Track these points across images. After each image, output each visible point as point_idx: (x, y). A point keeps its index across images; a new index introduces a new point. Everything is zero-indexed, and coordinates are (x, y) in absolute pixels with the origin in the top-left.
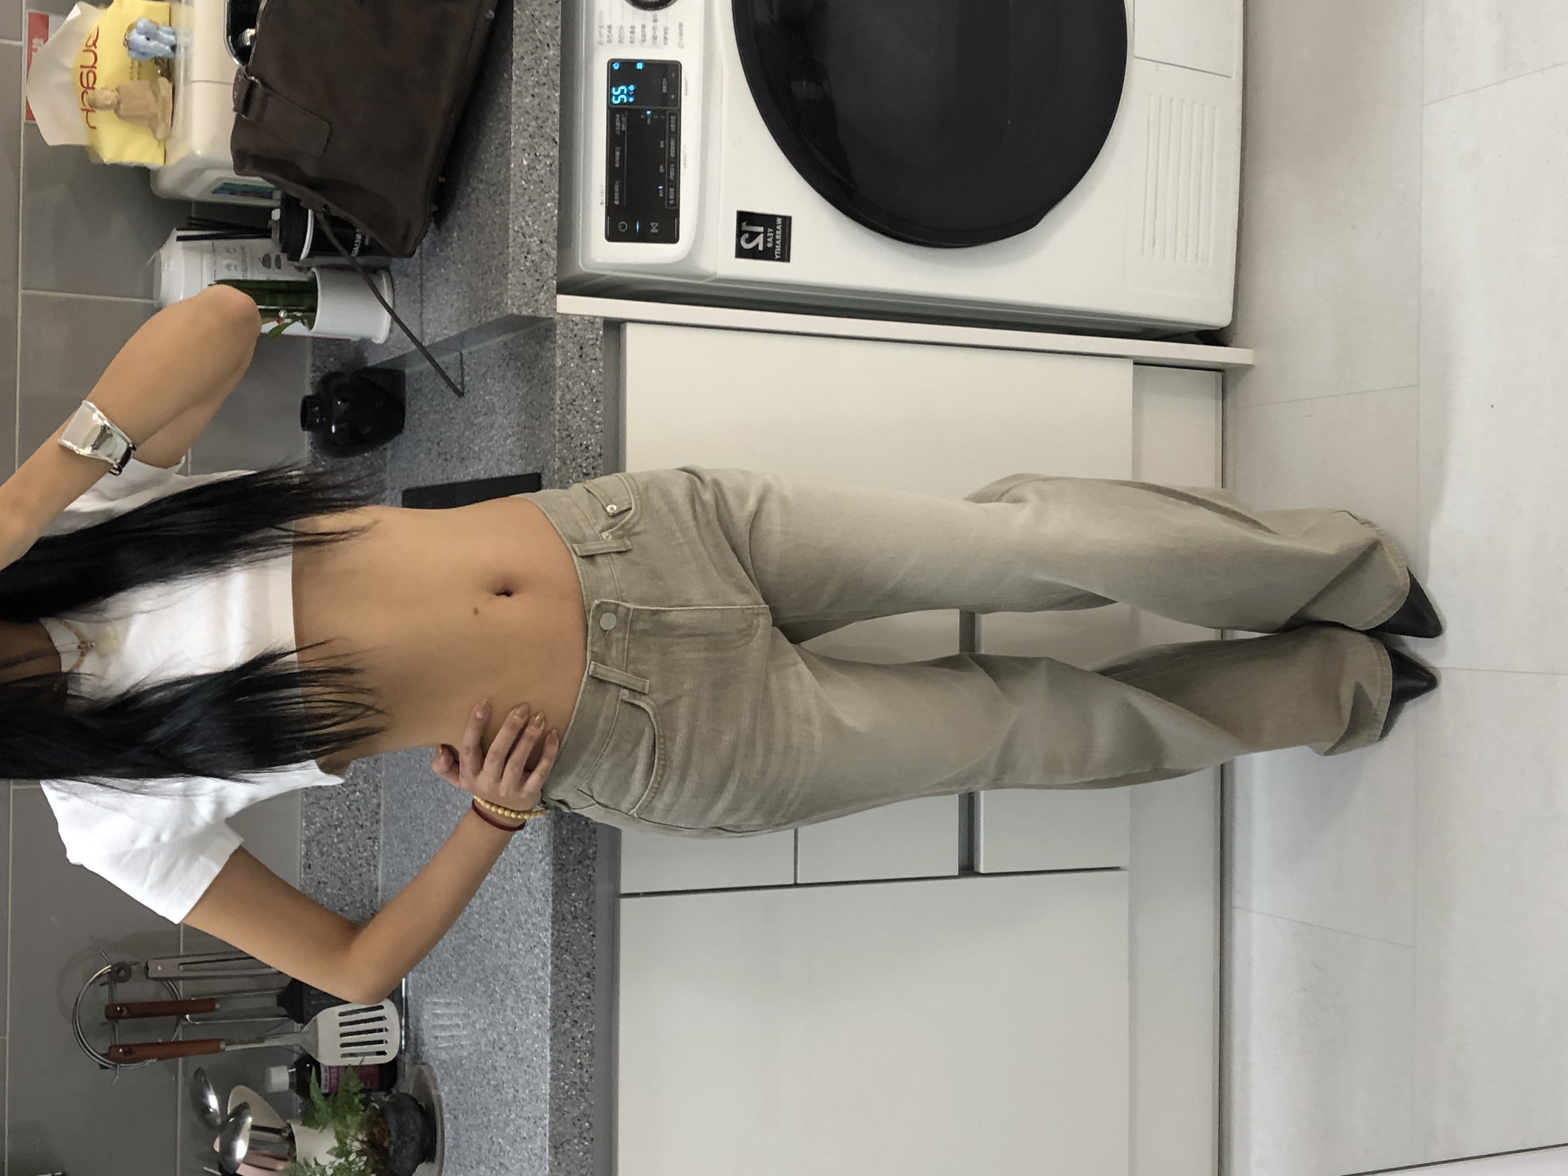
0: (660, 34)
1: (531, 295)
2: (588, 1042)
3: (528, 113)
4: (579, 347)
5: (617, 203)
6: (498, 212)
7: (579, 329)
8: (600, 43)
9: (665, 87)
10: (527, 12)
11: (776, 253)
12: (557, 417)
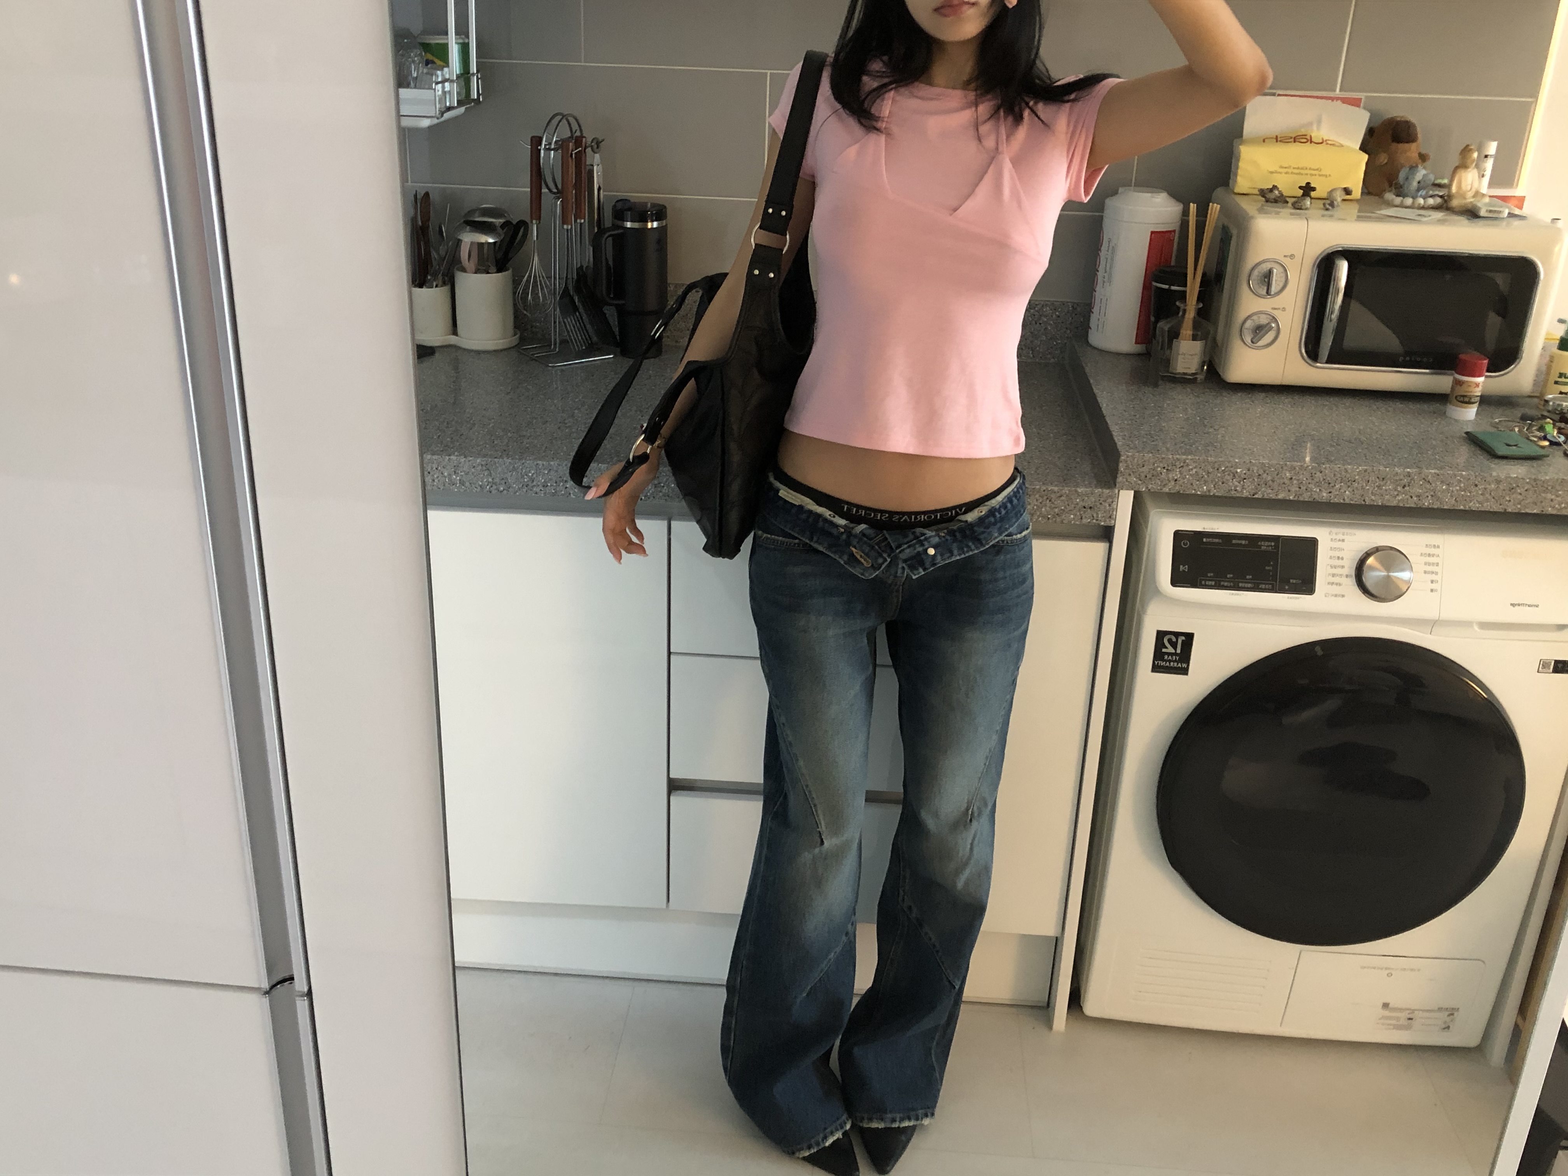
0: (1336, 580)
1: (1134, 470)
2: (563, 492)
3: (1277, 475)
4: (1092, 506)
5: (1204, 540)
6: (1200, 448)
7: (1105, 506)
8: (1330, 534)
9: (1294, 581)
10: (1357, 477)
11: (1160, 662)
12: (1038, 487)
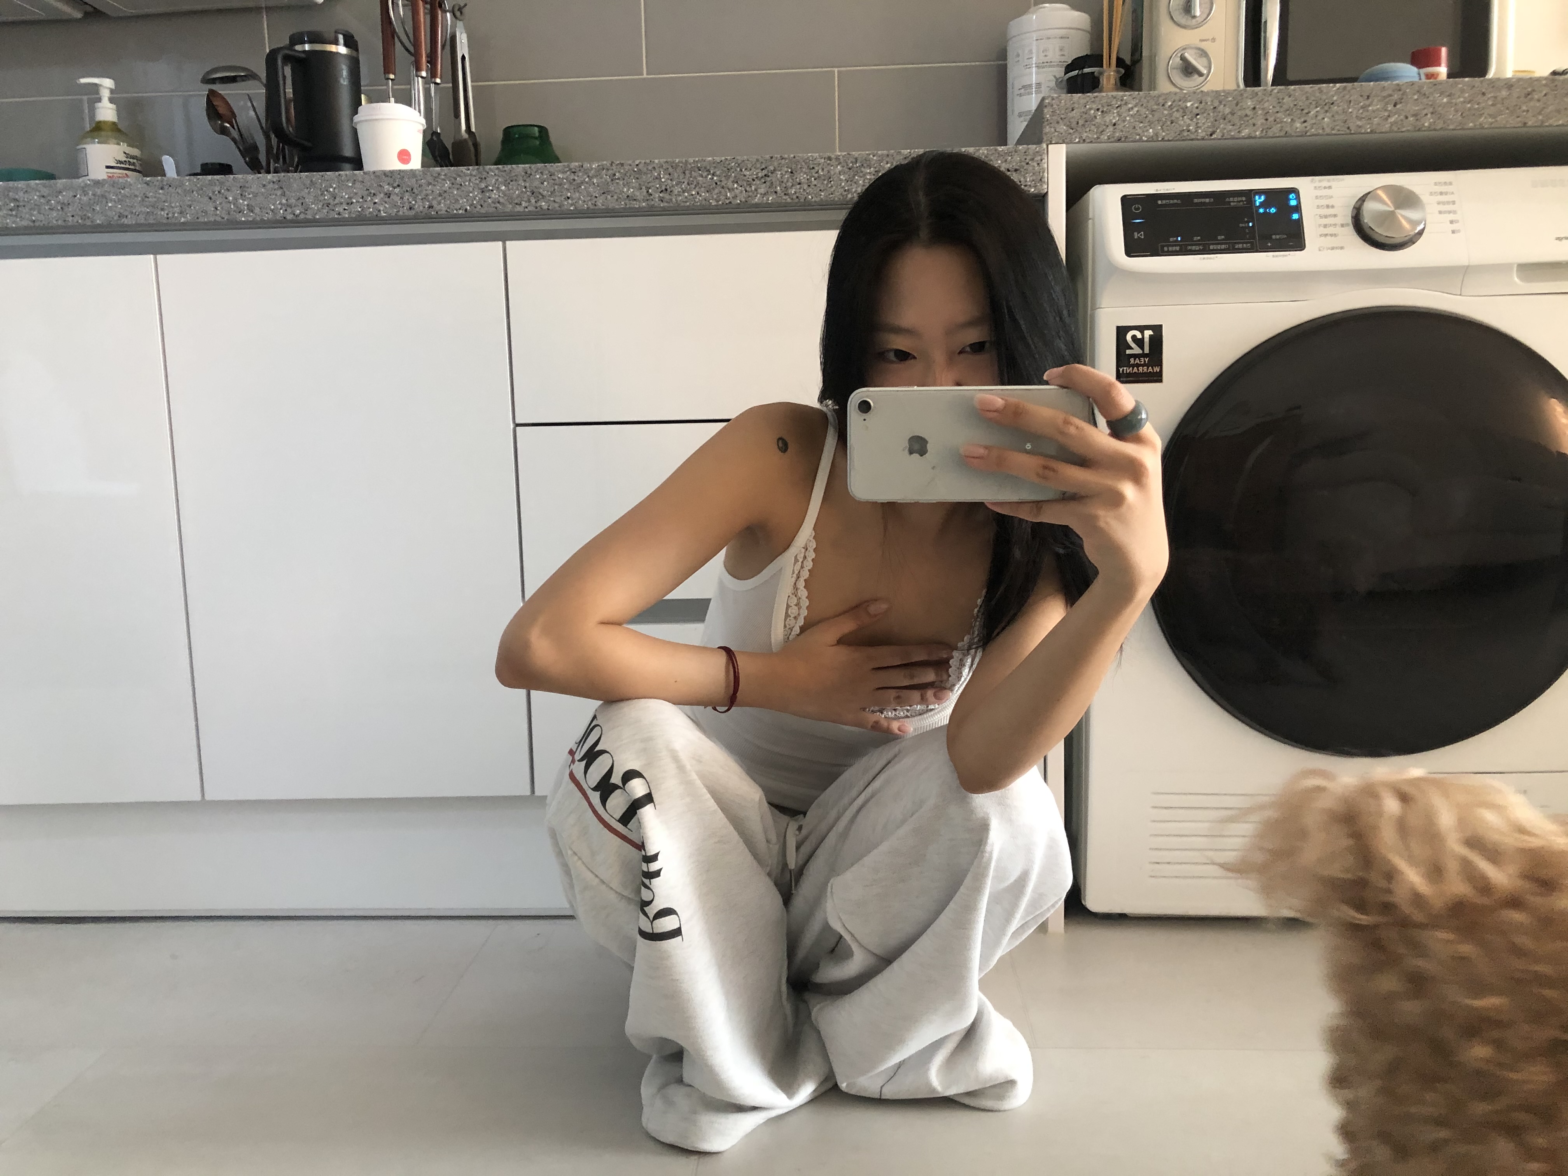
0: (1330, 230)
1: (1062, 116)
3: (1237, 104)
4: (1017, 168)
5: (1160, 202)
7: (1034, 167)
8: (1312, 181)
9: (1278, 237)
11: (1125, 368)
